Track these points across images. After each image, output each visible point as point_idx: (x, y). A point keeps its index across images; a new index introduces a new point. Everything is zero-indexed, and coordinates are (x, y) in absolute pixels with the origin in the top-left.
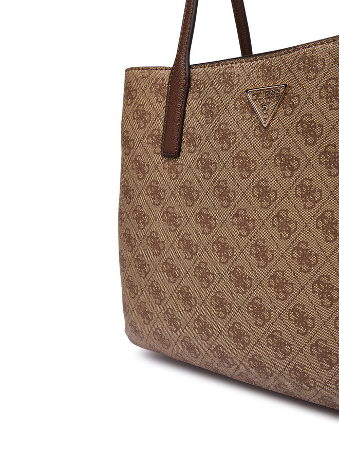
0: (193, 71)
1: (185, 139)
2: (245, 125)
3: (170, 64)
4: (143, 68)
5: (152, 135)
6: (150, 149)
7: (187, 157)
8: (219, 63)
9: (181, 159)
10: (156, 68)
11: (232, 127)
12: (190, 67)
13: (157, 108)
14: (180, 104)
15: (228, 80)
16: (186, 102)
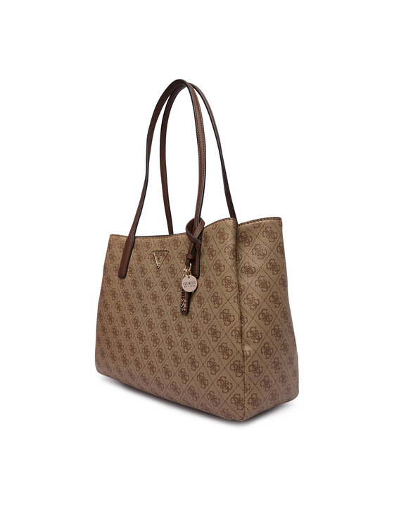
0: (136, 239)
1: (128, 270)
2: (151, 266)
3: (127, 235)
4: (117, 235)
5: (115, 267)
6: (114, 273)
7: (128, 279)
8: (146, 237)
9: (126, 279)
10: (122, 236)
11: (146, 267)
12: (135, 237)
13: (119, 254)
14: (128, 254)
15: (148, 246)
16: (131, 253)
